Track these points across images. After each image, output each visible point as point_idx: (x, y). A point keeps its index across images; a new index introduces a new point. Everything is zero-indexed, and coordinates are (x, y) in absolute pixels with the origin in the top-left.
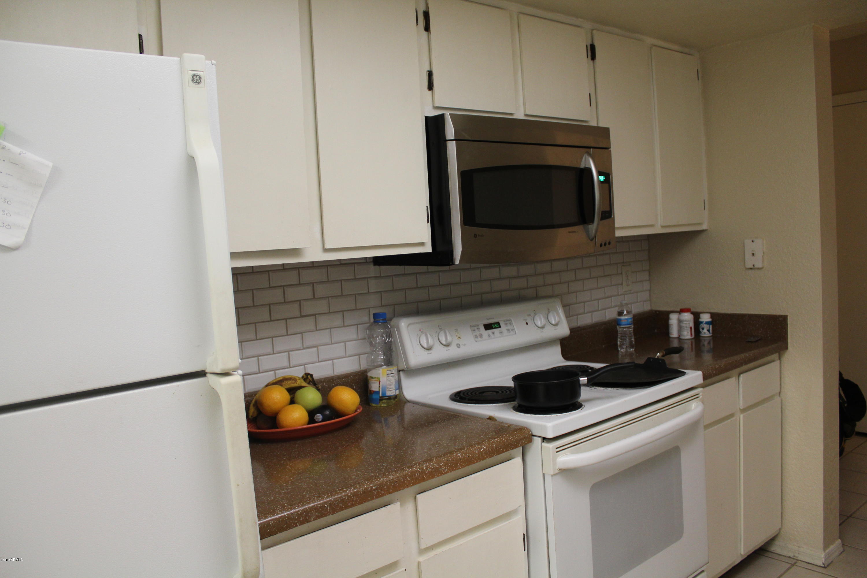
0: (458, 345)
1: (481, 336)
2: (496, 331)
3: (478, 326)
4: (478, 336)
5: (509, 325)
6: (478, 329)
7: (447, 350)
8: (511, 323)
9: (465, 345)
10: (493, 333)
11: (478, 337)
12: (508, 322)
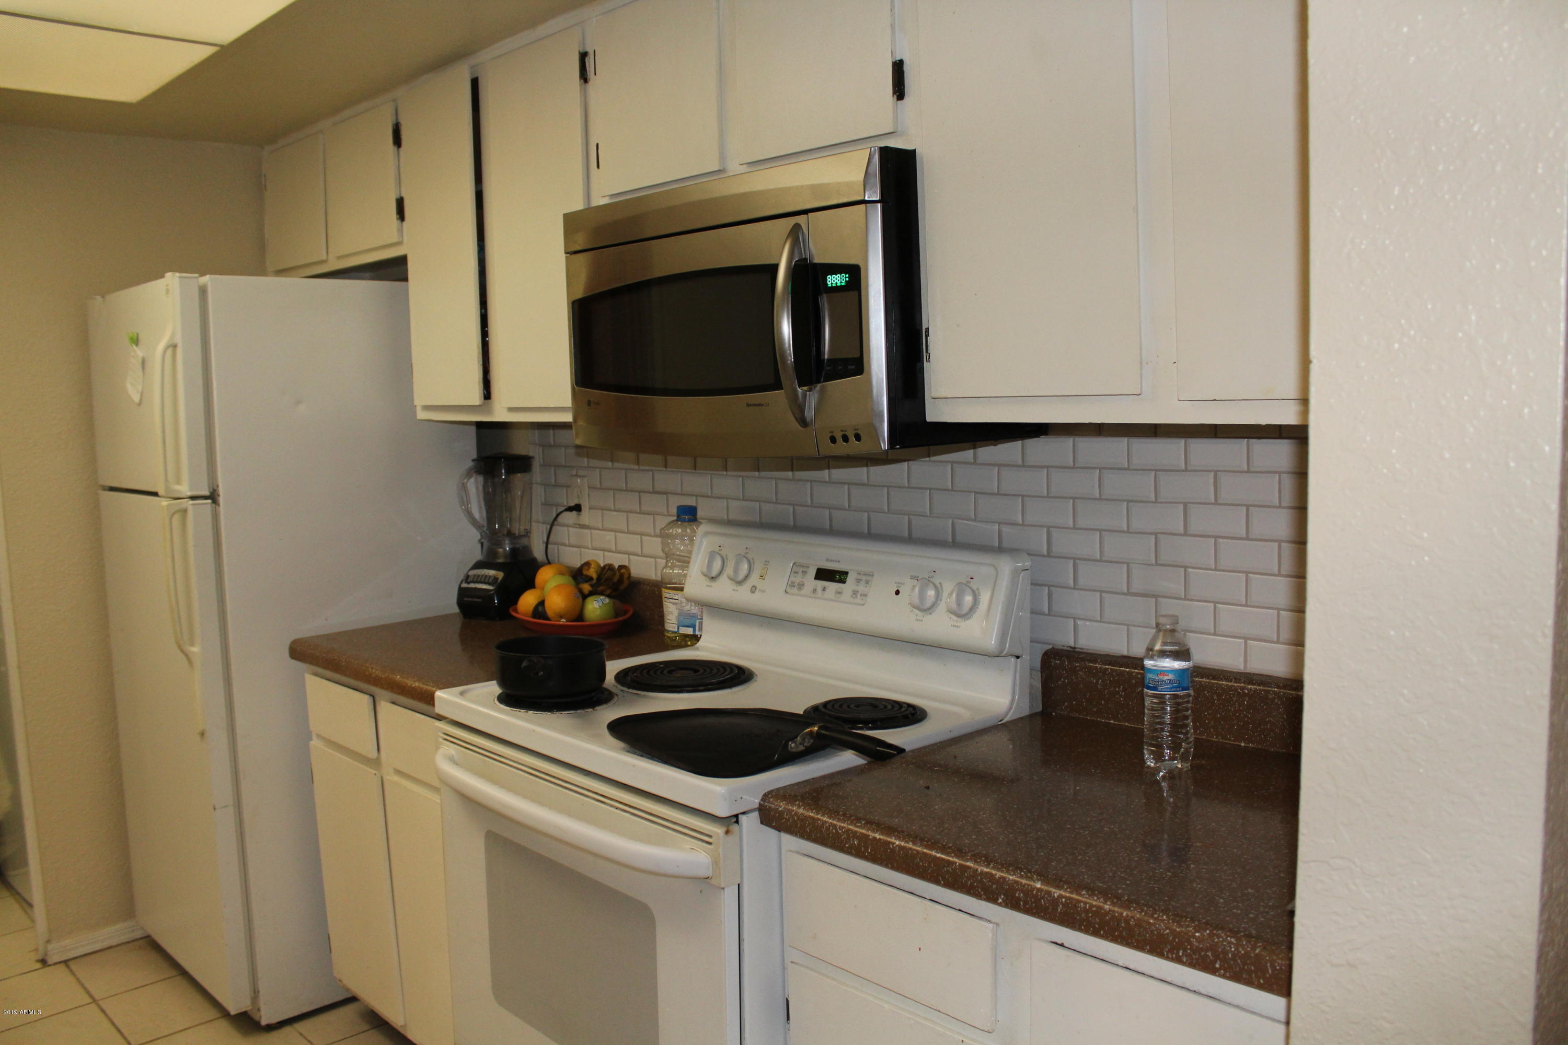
0: (753, 589)
1: (801, 586)
2: (832, 586)
3: (808, 567)
4: (796, 584)
5: (863, 583)
6: (804, 573)
7: (734, 590)
8: (869, 581)
9: (764, 591)
10: (824, 589)
11: (794, 586)
12: (866, 577)
